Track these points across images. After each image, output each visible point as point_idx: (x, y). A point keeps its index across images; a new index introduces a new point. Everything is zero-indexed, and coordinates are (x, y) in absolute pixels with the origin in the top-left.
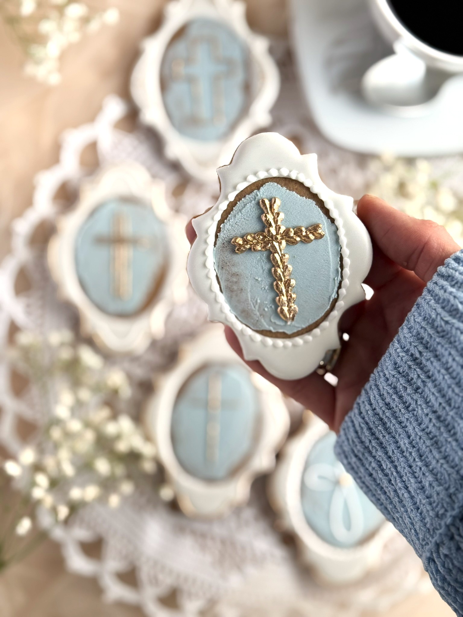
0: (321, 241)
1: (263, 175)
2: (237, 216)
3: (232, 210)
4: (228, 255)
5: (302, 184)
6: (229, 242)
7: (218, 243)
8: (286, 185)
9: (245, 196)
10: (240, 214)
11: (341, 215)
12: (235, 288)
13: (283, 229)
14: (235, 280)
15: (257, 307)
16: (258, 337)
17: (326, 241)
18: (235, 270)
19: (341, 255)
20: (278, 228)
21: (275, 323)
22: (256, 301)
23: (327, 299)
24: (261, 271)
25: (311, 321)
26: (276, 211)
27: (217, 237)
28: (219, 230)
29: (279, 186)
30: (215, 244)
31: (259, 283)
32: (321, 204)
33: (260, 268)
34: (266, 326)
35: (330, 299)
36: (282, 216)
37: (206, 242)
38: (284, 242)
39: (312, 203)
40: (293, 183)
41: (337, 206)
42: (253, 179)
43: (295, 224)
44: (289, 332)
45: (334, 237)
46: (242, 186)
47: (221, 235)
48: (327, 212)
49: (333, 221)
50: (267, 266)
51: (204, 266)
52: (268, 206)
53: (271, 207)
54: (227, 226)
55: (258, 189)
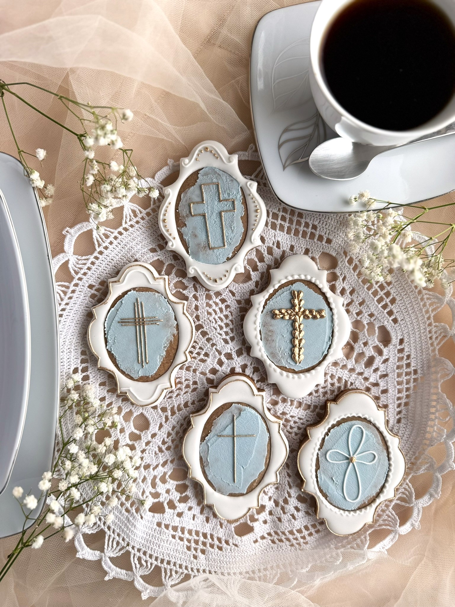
0: (322, 319)
1: (296, 277)
2: (278, 298)
3: (275, 294)
4: (269, 319)
5: (317, 286)
6: (271, 312)
7: (264, 311)
8: (307, 285)
9: (284, 288)
10: (279, 297)
11: (336, 306)
12: (270, 339)
13: (302, 310)
14: (270, 334)
15: (280, 352)
16: (278, 370)
17: (326, 320)
18: (271, 328)
19: (333, 329)
20: (300, 308)
21: (289, 363)
22: (281, 349)
23: (321, 354)
24: (286, 331)
25: (310, 366)
26: (300, 299)
27: (264, 307)
28: (266, 304)
29: (304, 285)
30: (262, 312)
31: (284, 338)
32: (326, 299)
33: (286, 329)
34: (284, 364)
35: (323, 354)
36: (302, 303)
37: (258, 309)
38: (302, 316)
39: (321, 297)
40: (312, 285)
41: (334, 301)
42: (290, 279)
43: (310, 307)
44: (296, 370)
45: (331, 319)
46: (283, 281)
47: (267, 307)
48: (328, 304)
49: (331, 309)
50: (291, 329)
51: (255, 323)
52: (296, 295)
53: (298, 296)
54: (271, 303)
55: (292, 285)
